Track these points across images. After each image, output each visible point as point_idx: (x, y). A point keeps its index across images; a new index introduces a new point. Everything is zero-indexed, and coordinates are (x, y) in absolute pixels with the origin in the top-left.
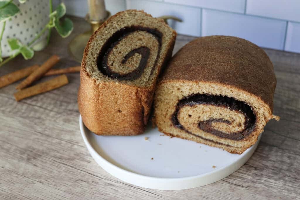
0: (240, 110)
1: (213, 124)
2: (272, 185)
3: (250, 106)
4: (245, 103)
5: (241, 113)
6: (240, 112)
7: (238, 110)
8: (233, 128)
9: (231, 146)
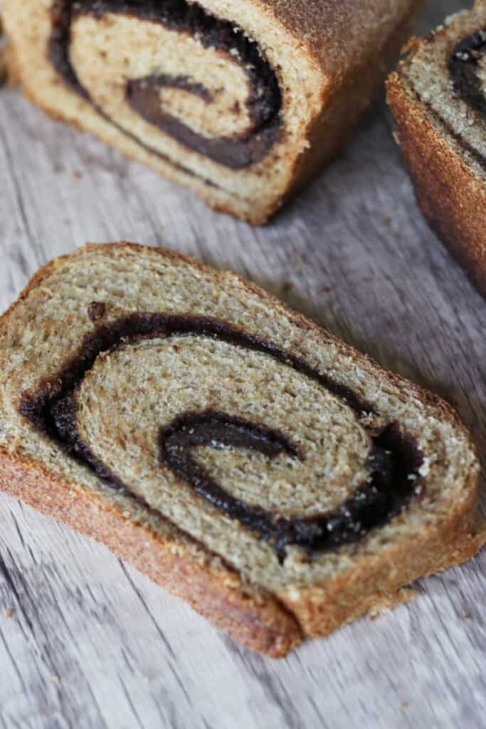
0: (234, 52)
1: (166, 94)
2: (439, 643)
3: (251, 40)
4: (235, 30)
5: (237, 62)
6: (234, 59)
7: (227, 51)
8: (218, 118)
9: (216, 186)
